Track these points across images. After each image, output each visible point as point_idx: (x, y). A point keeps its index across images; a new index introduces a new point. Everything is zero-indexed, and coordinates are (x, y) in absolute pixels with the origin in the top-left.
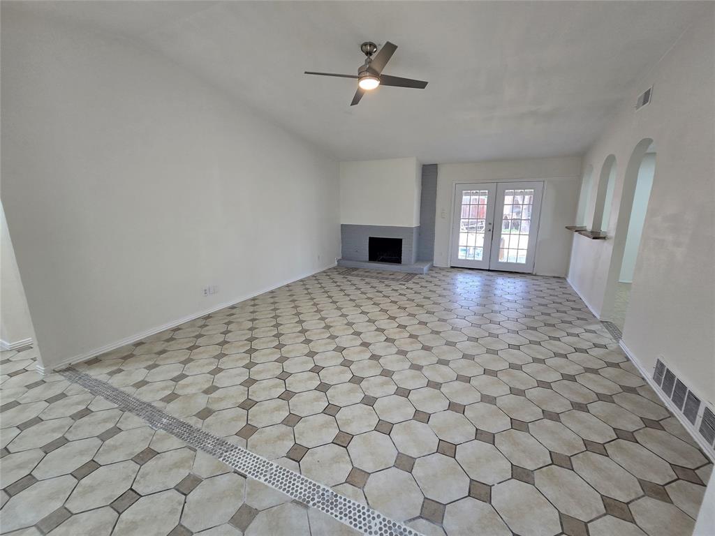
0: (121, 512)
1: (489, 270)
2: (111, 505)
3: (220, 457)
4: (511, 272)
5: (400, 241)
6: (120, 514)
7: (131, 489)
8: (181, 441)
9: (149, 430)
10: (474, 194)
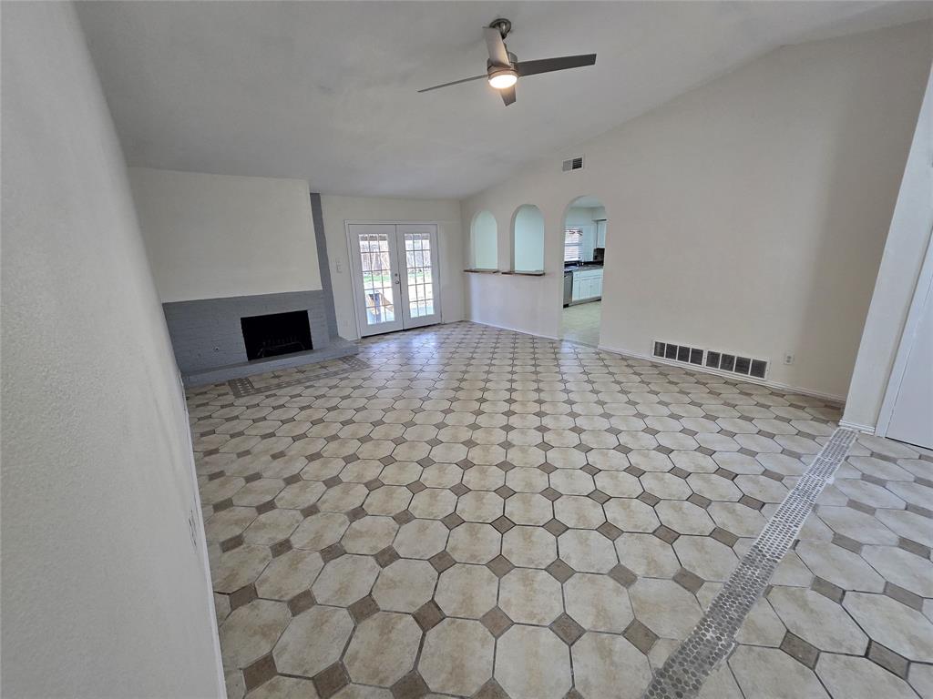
0: (907, 662)
1: (404, 330)
2: (905, 677)
3: (776, 562)
4: (423, 327)
5: (304, 314)
6: (910, 662)
7: (866, 656)
8: (755, 606)
9: (737, 656)
10: (372, 239)
